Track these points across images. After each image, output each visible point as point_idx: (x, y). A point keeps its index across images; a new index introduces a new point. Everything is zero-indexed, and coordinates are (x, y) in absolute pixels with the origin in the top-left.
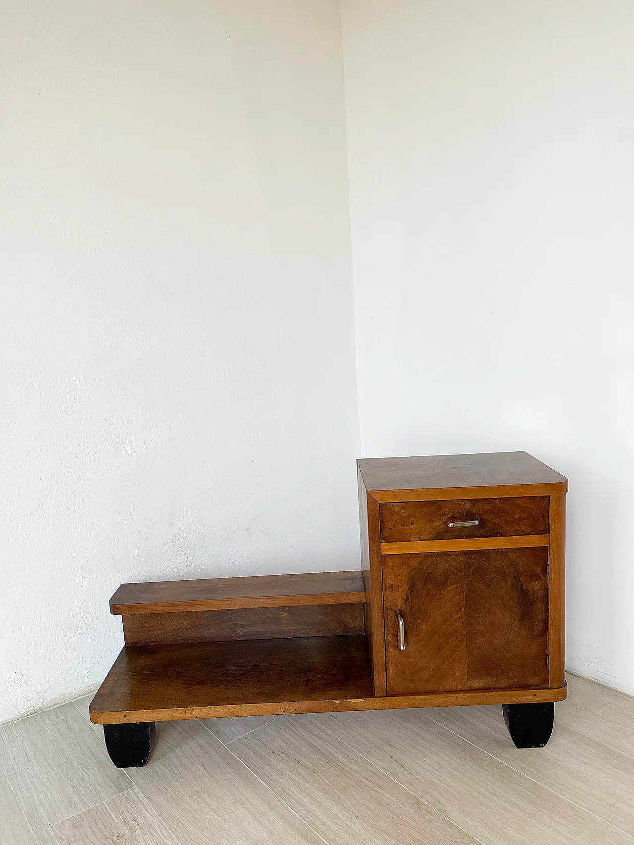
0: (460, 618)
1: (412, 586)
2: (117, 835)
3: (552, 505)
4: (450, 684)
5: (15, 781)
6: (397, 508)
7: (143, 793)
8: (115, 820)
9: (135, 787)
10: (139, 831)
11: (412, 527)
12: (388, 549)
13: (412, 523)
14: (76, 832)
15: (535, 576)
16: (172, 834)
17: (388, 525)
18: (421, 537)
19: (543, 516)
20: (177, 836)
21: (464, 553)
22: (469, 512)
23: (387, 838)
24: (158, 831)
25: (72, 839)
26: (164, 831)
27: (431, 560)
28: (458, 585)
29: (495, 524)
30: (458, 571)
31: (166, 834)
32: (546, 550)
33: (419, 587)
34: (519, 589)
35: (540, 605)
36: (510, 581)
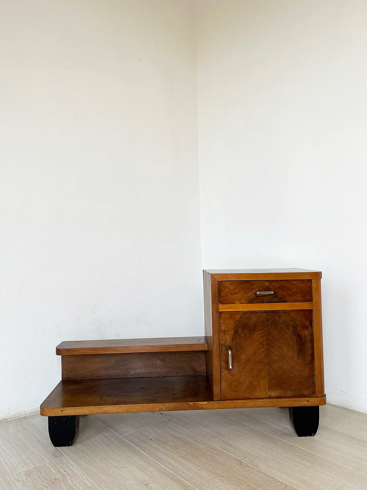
0: (264, 352)
1: (236, 332)
3: (314, 285)
4: (257, 394)
6: (228, 284)
7: (70, 459)
9: (65, 456)
11: (236, 295)
12: (223, 308)
13: (236, 293)
15: (305, 327)
17: (223, 294)
18: (241, 302)
19: (309, 292)
21: (266, 312)
22: (267, 288)
27: (247, 315)
28: (262, 331)
29: (283, 295)
30: (262, 322)
32: (311, 311)
33: (240, 332)
34: (297, 334)
35: (309, 345)
36: (291, 329)
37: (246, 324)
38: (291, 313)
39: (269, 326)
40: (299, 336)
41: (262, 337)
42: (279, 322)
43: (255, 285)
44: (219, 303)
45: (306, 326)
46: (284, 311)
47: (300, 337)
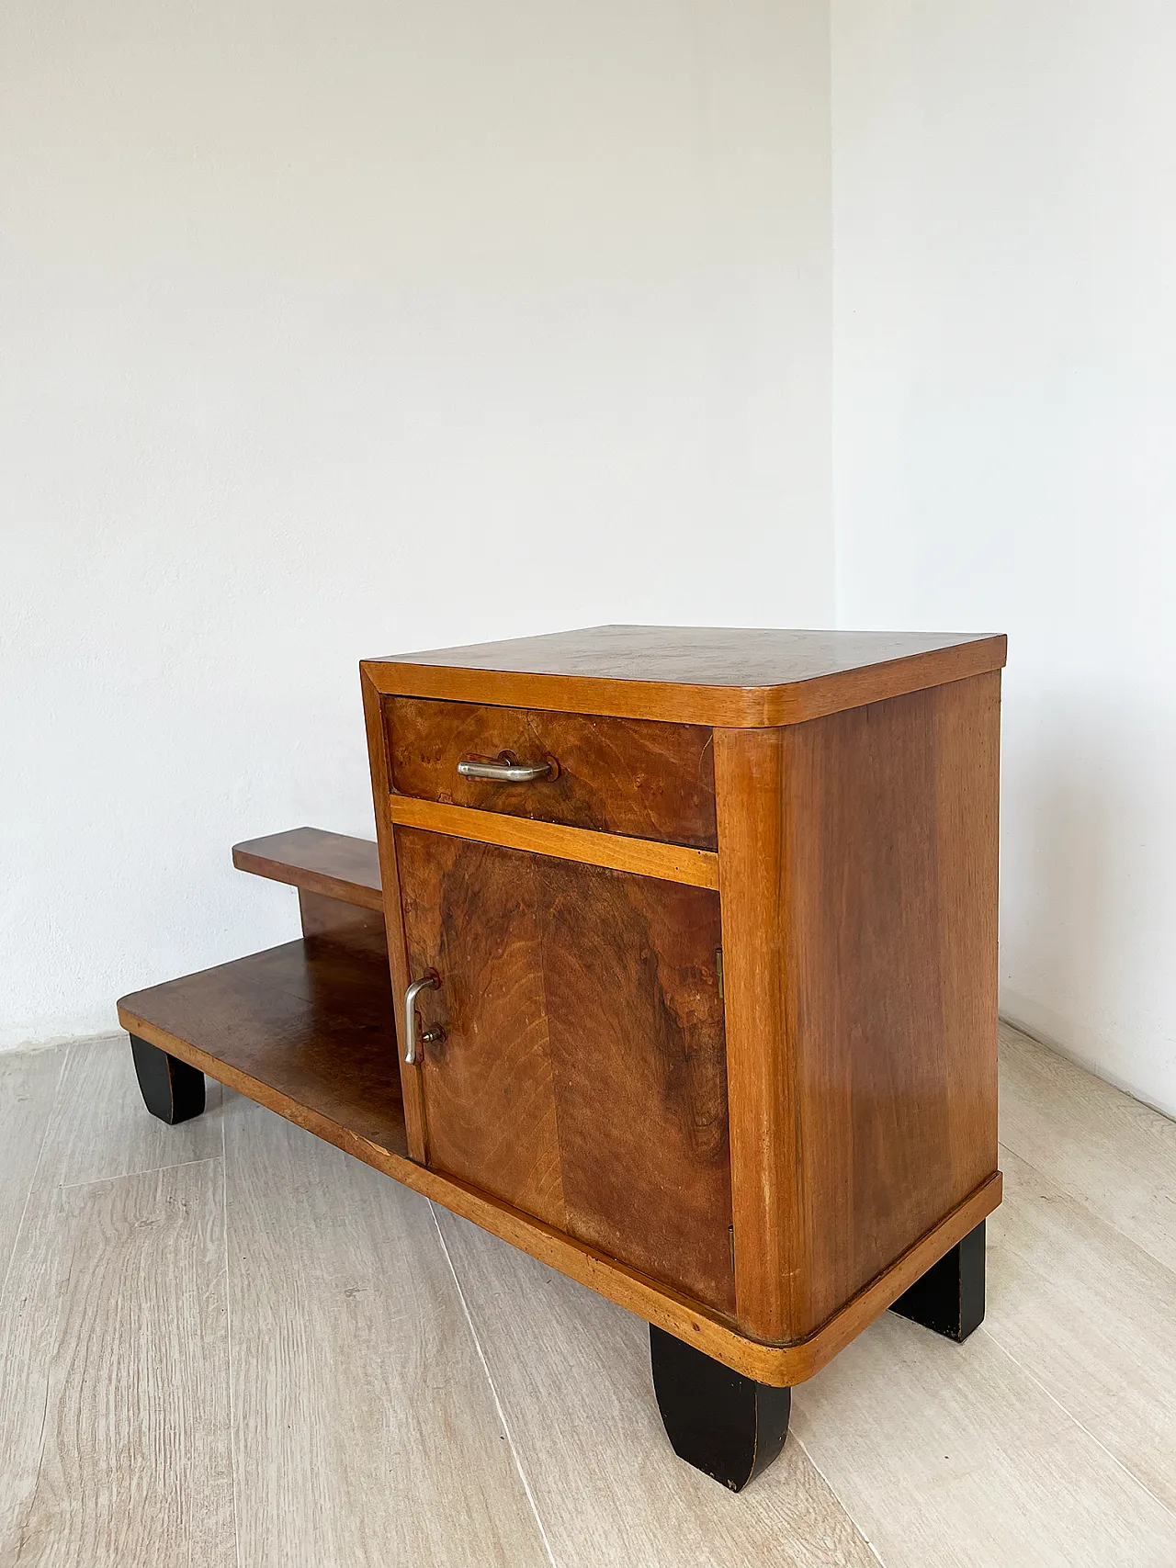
1: (448, 916)
2: (144, 1219)
4: (534, 1199)
5: (60, 1117)
7: (227, 1169)
8: (158, 1199)
9: (222, 1159)
10: (181, 1221)
14: (89, 1204)
16: (225, 1236)
17: (400, 751)
20: (230, 1241)
23: (580, 1328)
24: (209, 1228)
25: (76, 1213)
26: (217, 1229)
28: (529, 944)
31: (216, 1235)
33: (459, 922)
34: (656, 1000)
35: (710, 1071)
36: (633, 968)
37: (475, 895)
38: (631, 890)
39: (552, 928)
40: (666, 1011)
41: (530, 966)
42: (584, 919)
43: (494, 728)
44: (395, 790)
45: (695, 973)
46: (602, 873)
47: (668, 1017)
